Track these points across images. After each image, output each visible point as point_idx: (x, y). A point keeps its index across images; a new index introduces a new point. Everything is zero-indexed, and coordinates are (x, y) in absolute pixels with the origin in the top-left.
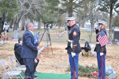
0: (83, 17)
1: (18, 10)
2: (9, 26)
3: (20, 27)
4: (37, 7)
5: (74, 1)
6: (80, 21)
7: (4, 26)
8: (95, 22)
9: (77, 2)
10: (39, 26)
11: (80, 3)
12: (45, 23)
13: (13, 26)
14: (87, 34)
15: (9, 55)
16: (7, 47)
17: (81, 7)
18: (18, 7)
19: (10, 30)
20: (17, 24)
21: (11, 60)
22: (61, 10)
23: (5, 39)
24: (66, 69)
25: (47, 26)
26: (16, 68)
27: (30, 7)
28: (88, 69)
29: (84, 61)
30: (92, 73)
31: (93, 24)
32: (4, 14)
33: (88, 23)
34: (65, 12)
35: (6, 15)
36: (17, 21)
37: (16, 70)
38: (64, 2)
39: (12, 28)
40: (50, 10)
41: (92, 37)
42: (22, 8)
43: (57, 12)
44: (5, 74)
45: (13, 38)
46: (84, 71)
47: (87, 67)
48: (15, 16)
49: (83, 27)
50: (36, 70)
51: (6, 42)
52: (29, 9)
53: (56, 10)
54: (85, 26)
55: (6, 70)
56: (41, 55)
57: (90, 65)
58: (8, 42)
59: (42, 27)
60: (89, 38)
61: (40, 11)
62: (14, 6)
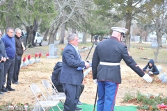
0: (146, 27)
1: (55, 15)
2: (42, 38)
3: (57, 39)
4: (82, 12)
5: (133, 5)
6: (141, 32)
7: (36, 38)
8: (163, 34)
9: (138, 6)
10: (84, 39)
11: (142, 7)
12: (93, 35)
13: (48, 38)
14: (151, 51)
15: (43, 78)
16: (39, 66)
17: (143, 12)
18: (56, 12)
19: (44, 43)
20: (53, 35)
21: (46, 84)
22: (115, 17)
23: (36, 56)
24: (122, 100)
25: (96, 39)
26: (52, 96)
27: (73, 11)
28: (153, 100)
29: (147, 89)
30: (158, 106)
31: (161, 37)
32: (35, 21)
33: (153, 35)
35: (39, 23)
36: (54, 31)
38: (119, 5)
39: (46, 40)
40: (101, 16)
41: (159, 55)
42: (60, 12)
43: (109, 19)
44: (37, 104)
45: (48, 55)
46: (147, 103)
47: (152, 97)
48: (51, 24)
49: (146, 41)
50: (80, 100)
51: (38, 59)
52: (71, 15)
53: (109, 15)
54: (149, 39)
55: (38, 99)
56: (87, 79)
57: (156, 95)
58: (41, 59)
59: (89, 40)
60: (154, 56)
61: (85, 18)
62: (50, 10)
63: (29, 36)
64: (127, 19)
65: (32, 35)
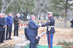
4: (48, 6)
5: (68, 3)
24: (57, 44)
34: (63, 9)
36: (36, 14)
37: (24, 43)
40: (54, 8)
43: (58, 9)
52: (43, 7)
62: (33, 5)
63: (25, 16)
64: (66, 9)
65: (26, 16)
